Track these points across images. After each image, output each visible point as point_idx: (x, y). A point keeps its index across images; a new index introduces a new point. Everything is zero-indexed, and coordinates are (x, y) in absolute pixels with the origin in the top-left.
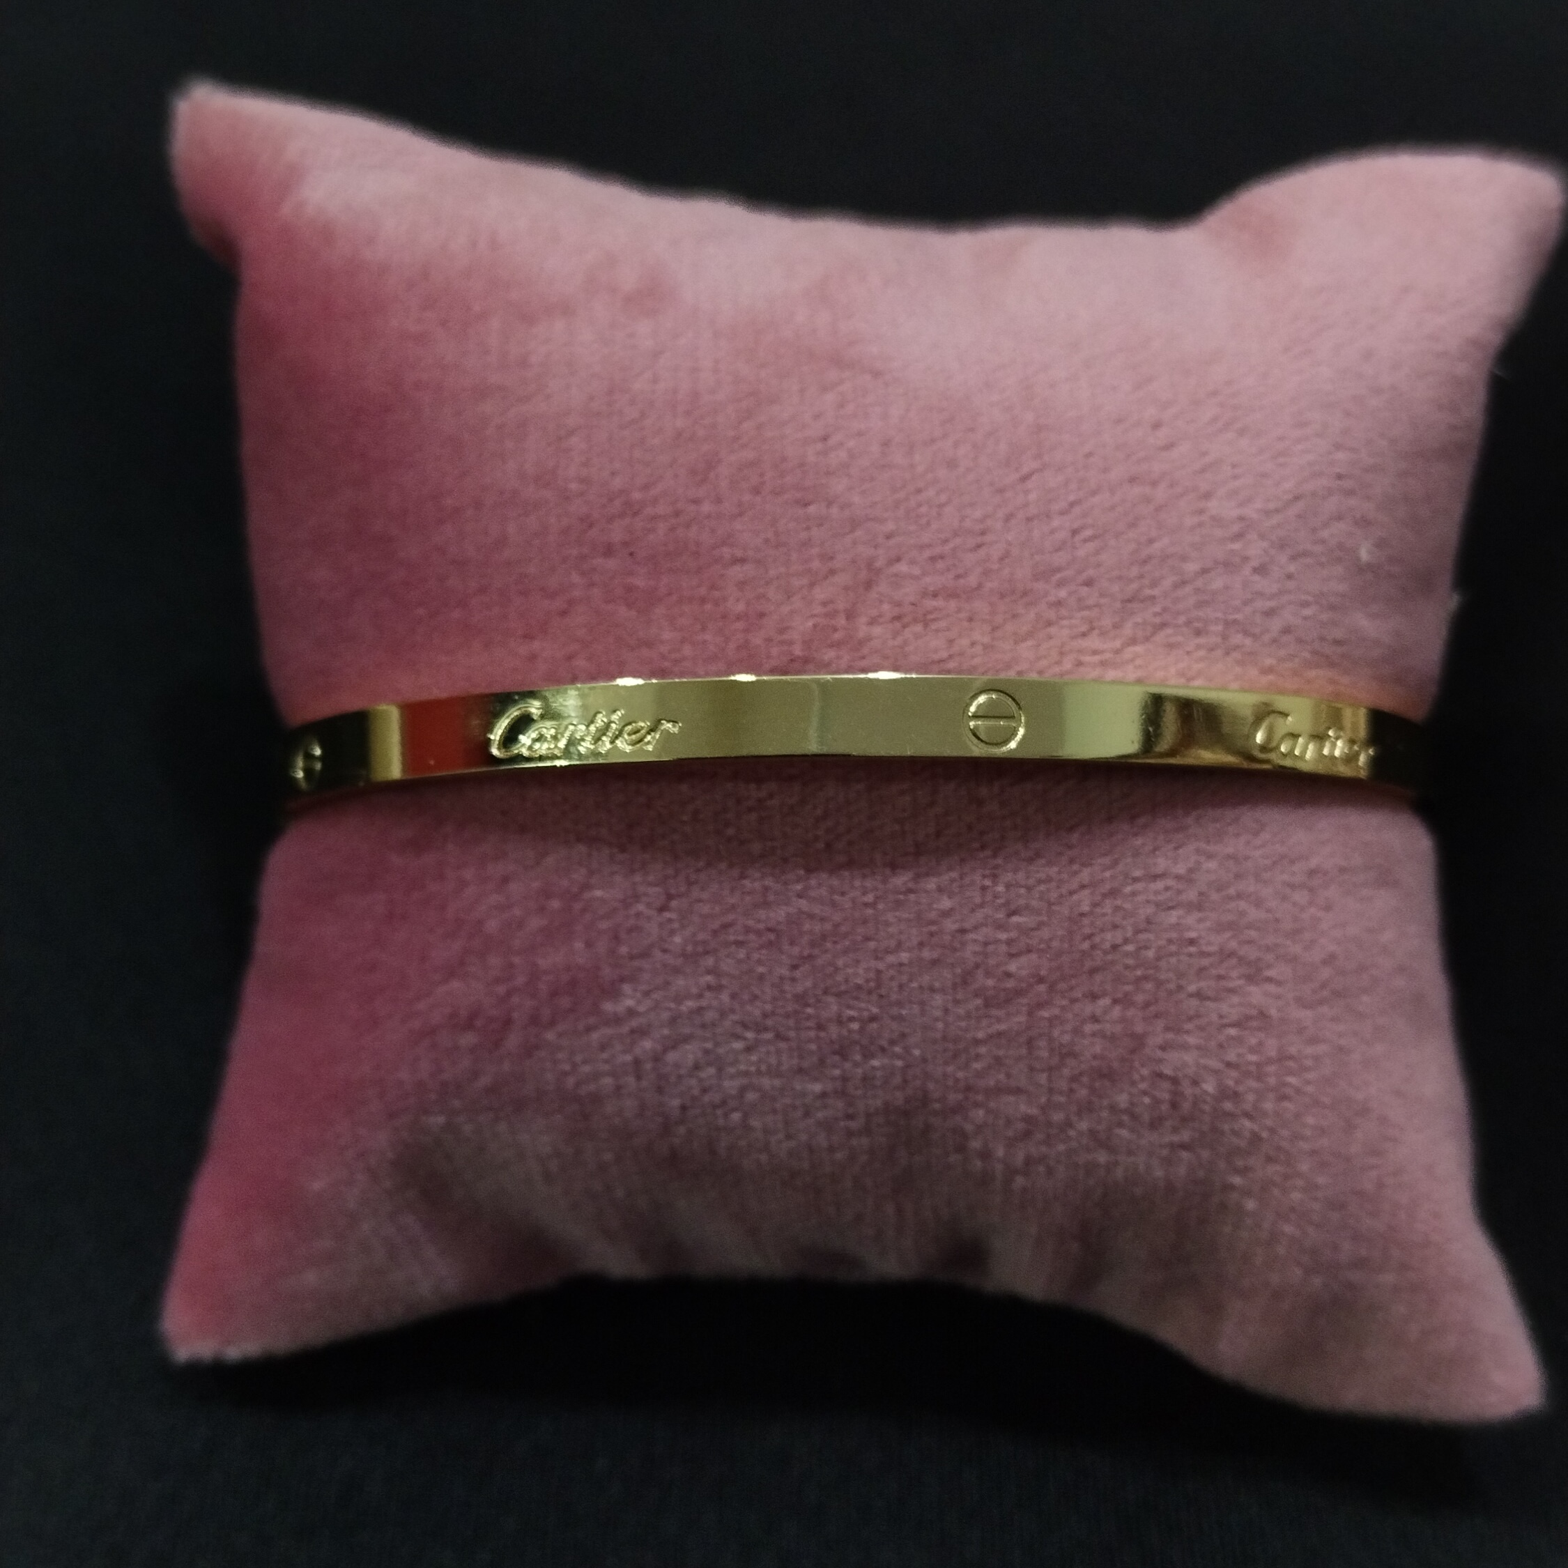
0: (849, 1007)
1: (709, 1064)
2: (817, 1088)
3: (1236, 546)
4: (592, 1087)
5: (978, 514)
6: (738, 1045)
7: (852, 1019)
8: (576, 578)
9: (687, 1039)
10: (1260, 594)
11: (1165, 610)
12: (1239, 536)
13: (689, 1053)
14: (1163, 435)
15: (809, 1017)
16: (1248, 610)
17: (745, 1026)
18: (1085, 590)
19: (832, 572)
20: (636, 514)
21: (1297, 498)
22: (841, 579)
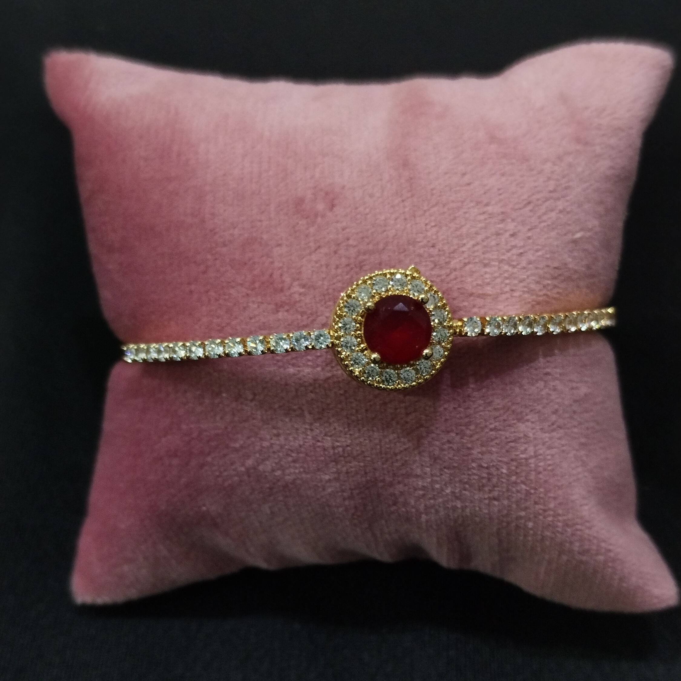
0: (337, 441)
1: (278, 469)
2: (327, 477)
3: (501, 226)
4: (230, 482)
5: (383, 217)
6: (290, 459)
7: (338, 446)
8: (209, 257)
9: (267, 459)
10: (515, 247)
11: (469, 256)
12: (503, 221)
13: (268, 465)
14: (466, 179)
15: (319, 447)
16: (509, 254)
17: (292, 451)
18: (432, 250)
19: (319, 247)
20: (235, 228)
21: (529, 203)
22: (324, 250)
